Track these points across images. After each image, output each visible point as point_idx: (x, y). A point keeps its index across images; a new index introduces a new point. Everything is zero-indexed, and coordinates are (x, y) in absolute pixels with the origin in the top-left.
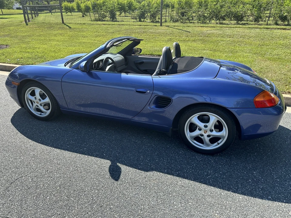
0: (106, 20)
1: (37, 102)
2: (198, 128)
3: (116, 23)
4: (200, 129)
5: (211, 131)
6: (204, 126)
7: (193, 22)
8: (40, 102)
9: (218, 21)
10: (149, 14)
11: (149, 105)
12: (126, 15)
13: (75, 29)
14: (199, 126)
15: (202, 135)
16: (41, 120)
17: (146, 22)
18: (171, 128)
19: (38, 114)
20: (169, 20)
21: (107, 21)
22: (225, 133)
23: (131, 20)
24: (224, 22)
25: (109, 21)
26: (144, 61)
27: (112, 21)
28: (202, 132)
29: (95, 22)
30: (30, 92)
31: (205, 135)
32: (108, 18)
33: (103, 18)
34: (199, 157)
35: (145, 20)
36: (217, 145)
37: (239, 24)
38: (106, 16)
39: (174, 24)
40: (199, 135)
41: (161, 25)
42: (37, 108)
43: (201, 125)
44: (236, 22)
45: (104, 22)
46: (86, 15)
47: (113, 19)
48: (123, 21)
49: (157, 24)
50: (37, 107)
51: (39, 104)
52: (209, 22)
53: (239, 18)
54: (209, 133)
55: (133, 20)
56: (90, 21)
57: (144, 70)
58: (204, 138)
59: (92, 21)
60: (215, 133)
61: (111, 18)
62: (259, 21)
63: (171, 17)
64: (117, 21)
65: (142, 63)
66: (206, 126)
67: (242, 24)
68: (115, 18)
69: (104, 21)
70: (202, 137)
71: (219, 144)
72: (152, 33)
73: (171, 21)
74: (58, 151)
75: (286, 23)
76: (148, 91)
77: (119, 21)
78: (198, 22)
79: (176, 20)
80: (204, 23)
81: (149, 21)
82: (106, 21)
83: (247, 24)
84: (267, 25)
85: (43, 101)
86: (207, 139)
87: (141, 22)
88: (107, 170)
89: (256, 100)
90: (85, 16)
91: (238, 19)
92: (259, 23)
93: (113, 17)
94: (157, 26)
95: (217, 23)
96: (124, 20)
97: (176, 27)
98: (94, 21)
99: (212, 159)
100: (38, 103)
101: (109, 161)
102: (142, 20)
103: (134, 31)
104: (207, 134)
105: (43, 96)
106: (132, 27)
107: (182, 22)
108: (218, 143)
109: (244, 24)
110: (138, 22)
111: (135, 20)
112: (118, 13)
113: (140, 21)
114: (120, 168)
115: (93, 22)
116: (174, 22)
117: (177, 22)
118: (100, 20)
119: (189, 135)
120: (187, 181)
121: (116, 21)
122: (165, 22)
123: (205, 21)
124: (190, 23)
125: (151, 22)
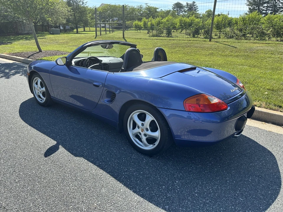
3: (171, 38)
10: (203, 31)
17: (199, 38)
20: (223, 36)
21: (163, 37)
23: (185, 36)
25: (165, 37)
27: (168, 37)
32: (164, 35)
33: (160, 34)
38: (162, 33)
41: (210, 41)
45: (160, 38)
47: (169, 35)
48: (178, 37)
52: (269, 38)
55: (187, 36)
59: (149, 36)
61: (167, 34)
68: (171, 34)
69: (161, 36)
73: (225, 38)
77: (173, 37)
78: (255, 39)
80: (262, 40)
81: (202, 37)
93: (169, 34)
95: (278, 40)
98: (152, 36)
102: (196, 36)
107: (237, 39)
110: (191, 37)
111: (189, 36)
113: (194, 37)
116: (228, 38)
117: (231, 38)
118: (157, 36)
122: (219, 38)
123: (264, 38)
124: (246, 39)
125: (205, 38)
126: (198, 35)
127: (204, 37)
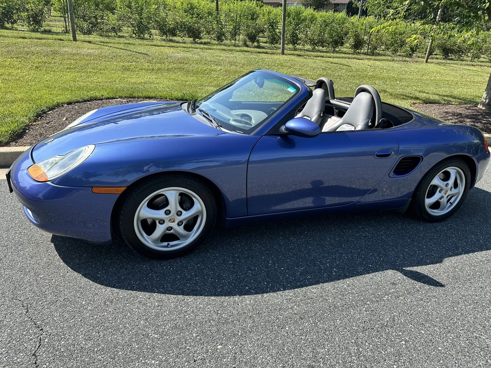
1: (170, 220)
2: (439, 190)
5: (451, 189)
6: (445, 185)
8: (179, 219)
11: (389, 174)
14: (441, 187)
18: (411, 199)
24: (174, 38)
28: (442, 194)
31: (446, 197)
35: (15, 26)
36: (450, 205)
37: (196, 43)
40: (439, 199)
41: (75, 39)
42: (165, 235)
43: (442, 184)
44: (192, 39)
50: (167, 231)
51: (176, 222)
54: (448, 193)
60: (454, 191)
66: (447, 185)
67: (201, 43)
70: (441, 201)
71: (452, 203)
75: (256, 44)
76: (393, 153)
81: (26, 28)
85: (186, 214)
86: (445, 202)
92: (223, 43)
119: (427, 202)
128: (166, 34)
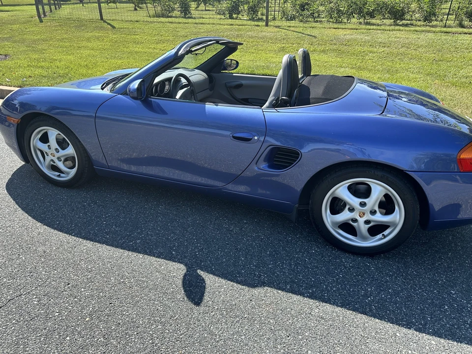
0: (174, 15)
1: (51, 154)
2: (347, 207)
3: (190, 20)
4: (352, 210)
5: (373, 213)
6: (359, 203)
7: (320, 21)
8: (57, 155)
9: (361, 20)
10: (246, 7)
11: (256, 164)
12: (207, 8)
13: (122, 30)
14: (349, 204)
15: (355, 221)
16: (61, 187)
17: (241, 20)
18: (297, 205)
19: (55, 175)
20: (280, 17)
21: (176, 17)
22: (398, 217)
23: (215, 16)
24: (373, 21)
25: (179, 17)
26: (243, 82)
27: (185, 17)
28: (355, 215)
29: (156, 19)
30: (39, 136)
31: (361, 220)
32: (176, 13)
33: (170, 12)
34: (348, 261)
35: (240, 16)
36: (381, 239)
37: (398, 25)
38: (173, 10)
39: (288, 23)
40: (349, 220)
41: (267, 25)
42: (52, 165)
43: (355, 201)
44: (392, 21)
45: (170, 20)
46: (141, 8)
47: (186, 14)
48: (203, 18)
49: (260, 23)
50: (52, 163)
51: (56, 157)
52: (348, 20)
53: (397, 15)
54: (368, 217)
55: (219, 16)
56: (147, 16)
57: (242, 99)
58: (358, 225)
59: (150, 16)
60: (379, 218)
61: (182, 13)
62: (430, 21)
63: (283, 11)
64: (193, 18)
65: (240, 86)
66: (363, 205)
67: (403, 25)
68: (190, 13)
69: (171, 17)
70: (355, 224)
71: (385, 237)
72: (252, 37)
73: (284, 19)
74: (89, 244)
76: (256, 138)
77: (195, 18)
78: (328, 21)
79: (291, 17)
80: (339, 23)
81: (245, 17)
82: (173, 17)
83: (412, 25)
84: (445, 27)
85: (62, 153)
86: (364, 228)
87: (233, 20)
88: (179, 282)
89: (462, 157)
90: (138, 9)
91: (395, 16)
92: (431, 24)
93: (186, 11)
94: (259, 26)
95: (360, 23)
96: (203, 16)
97: (292, 29)
98: (154, 17)
99: (372, 265)
100: (54, 156)
101: (182, 267)
102: (234, 16)
103: (222, 34)
104: (365, 218)
105: (62, 144)
106: (218, 27)
107: (302, 21)
108: (383, 235)
109: (407, 25)
110: (228, 19)
111: (223, 17)
112: (193, 5)
113: (231, 17)
114: (203, 280)
115: (152, 19)
116: (288, 20)
117: (292, 20)
118: (163, 16)
119: (329, 219)
120: (328, 307)
121: (191, 18)
122: (273, 20)
123: (340, 20)
124: (315, 22)
125: (250, 20)
126: (239, 14)
127: (248, 18)
128: (365, 17)
